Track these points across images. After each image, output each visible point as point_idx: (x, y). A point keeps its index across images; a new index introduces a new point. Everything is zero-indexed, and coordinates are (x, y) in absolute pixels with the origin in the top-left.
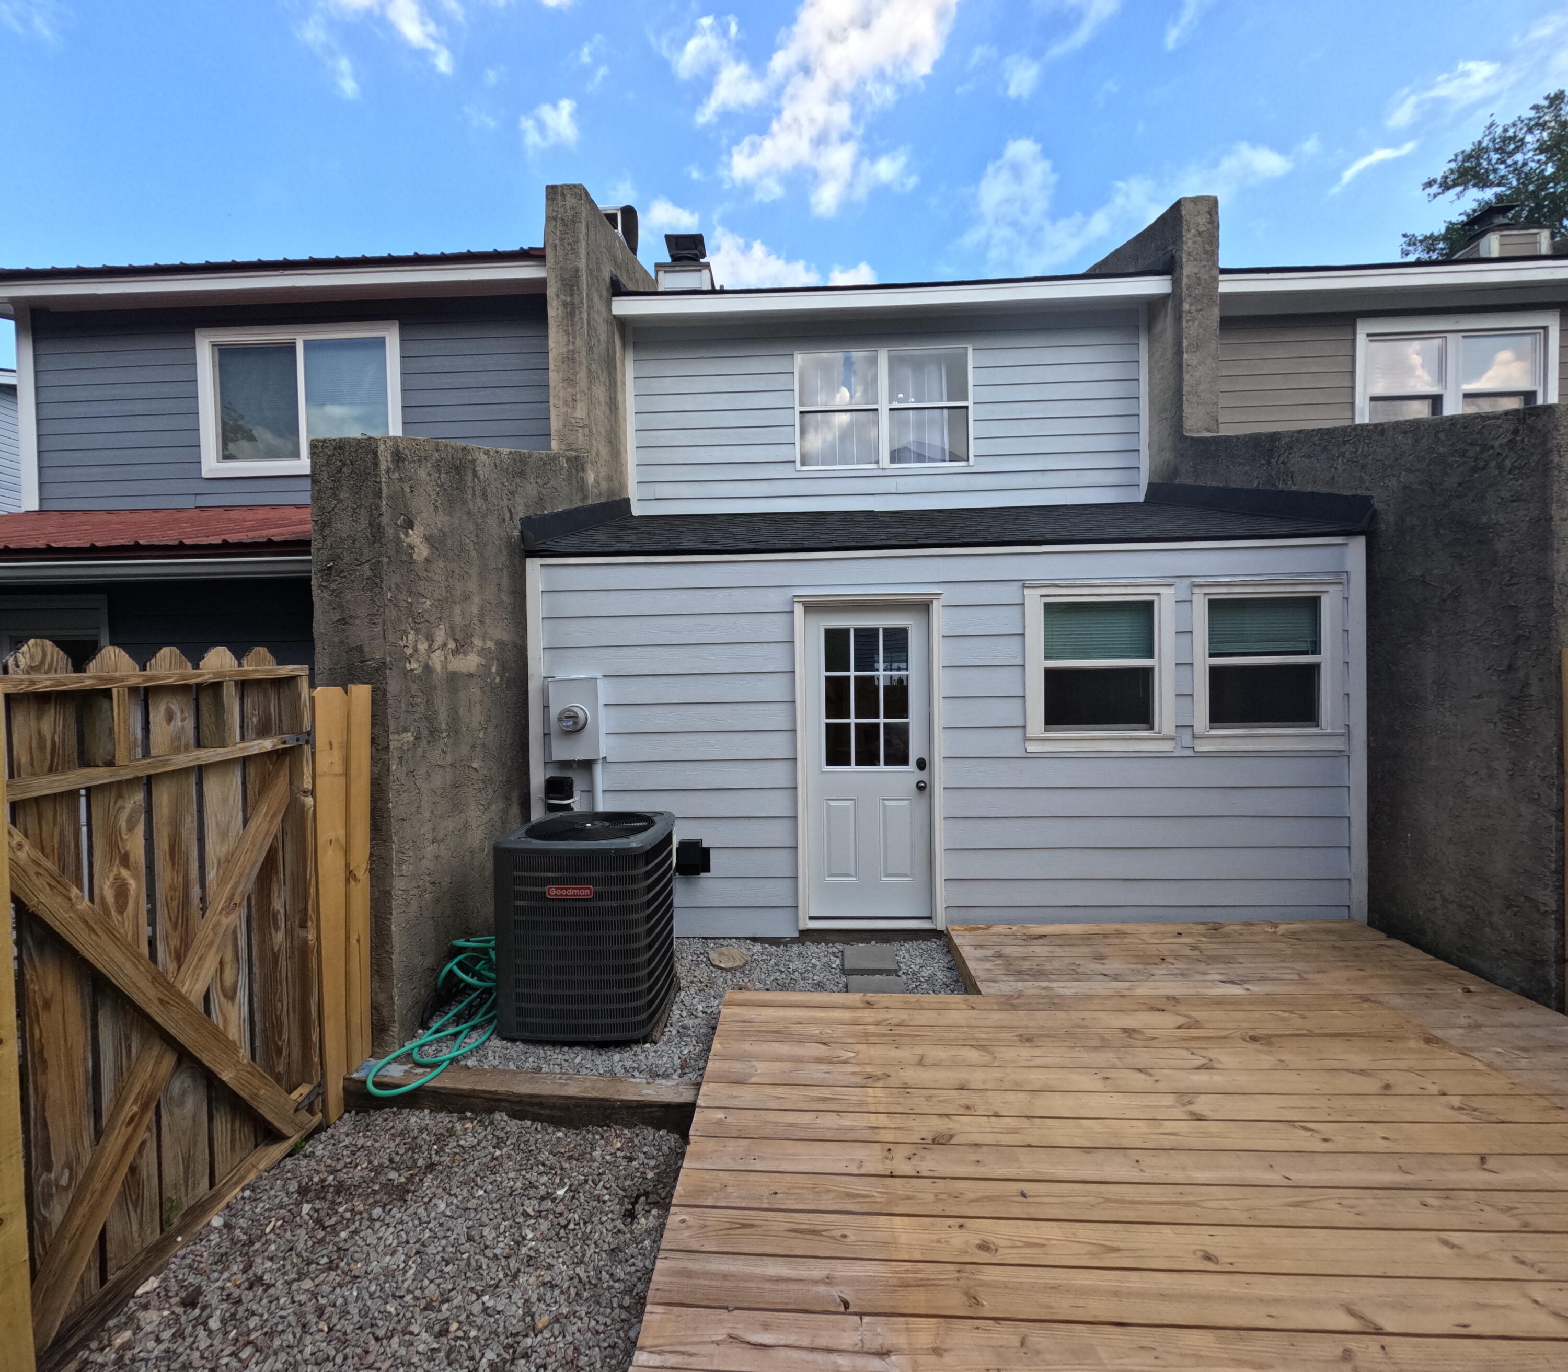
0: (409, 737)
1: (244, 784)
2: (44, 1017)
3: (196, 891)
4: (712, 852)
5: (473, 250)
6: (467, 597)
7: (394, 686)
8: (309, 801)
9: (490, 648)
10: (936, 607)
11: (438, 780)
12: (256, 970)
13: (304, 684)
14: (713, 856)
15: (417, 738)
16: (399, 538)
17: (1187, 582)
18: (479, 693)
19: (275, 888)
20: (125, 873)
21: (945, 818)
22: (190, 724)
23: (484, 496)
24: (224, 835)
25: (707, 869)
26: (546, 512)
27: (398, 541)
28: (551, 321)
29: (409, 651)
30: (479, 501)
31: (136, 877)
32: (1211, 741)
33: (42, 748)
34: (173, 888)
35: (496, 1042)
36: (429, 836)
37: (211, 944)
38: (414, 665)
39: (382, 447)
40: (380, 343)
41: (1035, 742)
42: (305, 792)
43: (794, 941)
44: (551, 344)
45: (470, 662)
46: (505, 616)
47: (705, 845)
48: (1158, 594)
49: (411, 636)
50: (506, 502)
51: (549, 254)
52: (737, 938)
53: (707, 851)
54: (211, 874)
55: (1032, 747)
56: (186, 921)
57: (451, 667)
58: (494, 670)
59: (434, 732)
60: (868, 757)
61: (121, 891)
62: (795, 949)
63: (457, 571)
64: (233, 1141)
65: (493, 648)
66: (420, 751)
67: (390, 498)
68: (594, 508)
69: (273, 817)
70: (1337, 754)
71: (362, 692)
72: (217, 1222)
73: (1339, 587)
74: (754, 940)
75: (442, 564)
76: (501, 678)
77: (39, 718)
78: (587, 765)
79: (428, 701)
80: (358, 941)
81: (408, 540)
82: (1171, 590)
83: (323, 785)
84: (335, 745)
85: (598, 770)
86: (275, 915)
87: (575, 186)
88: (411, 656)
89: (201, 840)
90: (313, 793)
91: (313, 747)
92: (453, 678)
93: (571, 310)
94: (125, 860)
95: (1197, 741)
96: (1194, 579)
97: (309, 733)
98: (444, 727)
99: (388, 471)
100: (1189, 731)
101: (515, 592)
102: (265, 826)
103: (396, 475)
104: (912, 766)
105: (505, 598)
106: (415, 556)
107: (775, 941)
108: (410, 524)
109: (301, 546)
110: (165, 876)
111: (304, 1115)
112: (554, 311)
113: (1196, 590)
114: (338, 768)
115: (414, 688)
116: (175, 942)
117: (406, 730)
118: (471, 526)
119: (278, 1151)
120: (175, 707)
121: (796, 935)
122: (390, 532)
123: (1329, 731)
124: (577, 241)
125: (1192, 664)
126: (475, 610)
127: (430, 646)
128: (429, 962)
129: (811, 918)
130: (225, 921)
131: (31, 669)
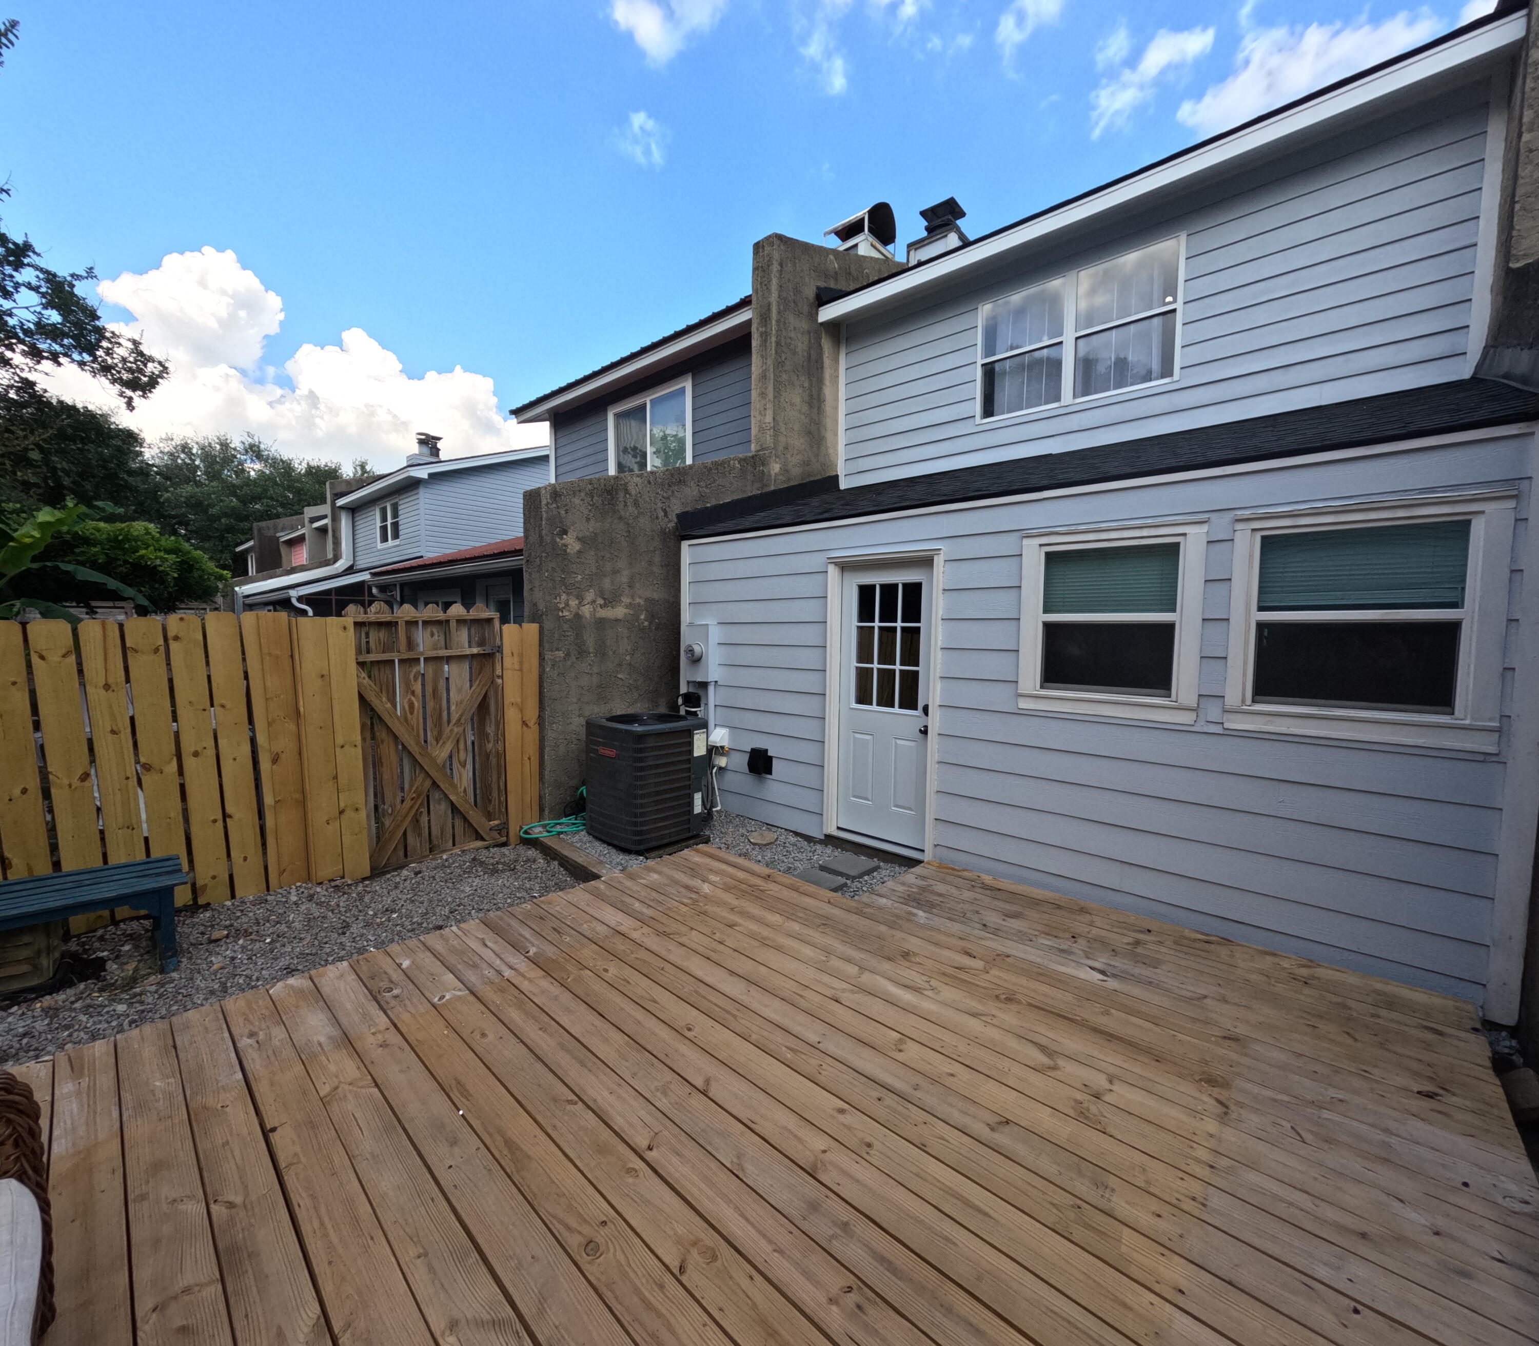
0: (561, 654)
1: (470, 668)
2: (381, 746)
3: (445, 714)
4: (774, 760)
5: (730, 304)
6: (616, 572)
7: (548, 625)
8: (499, 681)
9: (639, 604)
10: (939, 561)
11: (585, 681)
12: (477, 758)
13: (497, 623)
14: (775, 762)
15: (568, 655)
16: (556, 542)
17: (1230, 516)
18: (626, 631)
19: (488, 722)
20: (413, 698)
21: (939, 762)
22: (442, 638)
23: (636, 504)
24: (459, 690)
25: (770, 773)
26: (709, 505)
27: (554, 543)
28: (754, 350)
29: (561, 606)
30: (631, 509)
31: (418, 701)
32: (1250, 717)
33: (380, 644)
34: (434, 709)
35: (583, 833)
36: (577, 713)
37: (449, 737)
38: (566, 613)
39: (544, 492)
40: (682, 391)
41: (1029, 699)
42: (498, 677)
43: (821, 842)
44: (753, 368)
45: (619, 612)
46: (655, 582)
47: (769, 754)
48: (1184, 535)
49: (564, 597)
50: (660, 505)
51: (754, 299)
52: (786, 830)
53: (771, 758)
54: (453, 708)
55: (1024, 704)
56: (440, 725)
57: (598, 615)
58: (642, 617)
59: (582, 653)
60: (886, 701)
61: (411, 705)
62: (819, 847)
63: (607, 555)
64: (464, 831)
65: (642, 603)
66: (569, 663)
67: (547, 519)
68: (774, 492)
69: (483, 686)
70: (1481, 758)
71: (534, 627)
72: (445, 857)
73: (1511, 504)
74: (796, 834)
75: (593, 553)
76: (650, 623)
77: (379, 631)
78: (704, 685)
79: (577, 635)
80: (529, 759)
81: (563, 542)
82: (1204, 528)
83: (508, 675)
84: (515, 655)
85: (711, 689)
86: (488, 735)
87: (770, 236)
88: (564, 608)
89: (448, 690)
90: (502, 677)
91: (502, 654)
92: (601, 624)
93: (765, 336)
94: (413, 693)
95: (1226, 716)
96: (1239, 512)
97: (499, 647)
98: (591, 650)
99: (547, 504)
100: (1218, 702)
101: (667, 566)
102: (478, 690)
103: (554, 505)
104: (919, 712)
105: (656, 569)
106: (568, 551)
107: (809, 839)
108: (565, 532)
109: (518, 552)
110: (430, 705)
111: (495, 834)
112: (755, 343)
113: (1239, 526)
114: (517, 667)
115: (566, 627)
116: (435, 733)
117: (558, 650)
118: (622, 526)
119: (479, 844)
120: (435, 630)
121: (823, 838)
122: (548, 539)
123: (1467, 722)
124: (770, 281)
125: (1228, 620)
126: (625, 580)
127: (580, 603)
128: (573, 783)
129: (839, 828)
130: (456, 730)
131: (376, 613)
